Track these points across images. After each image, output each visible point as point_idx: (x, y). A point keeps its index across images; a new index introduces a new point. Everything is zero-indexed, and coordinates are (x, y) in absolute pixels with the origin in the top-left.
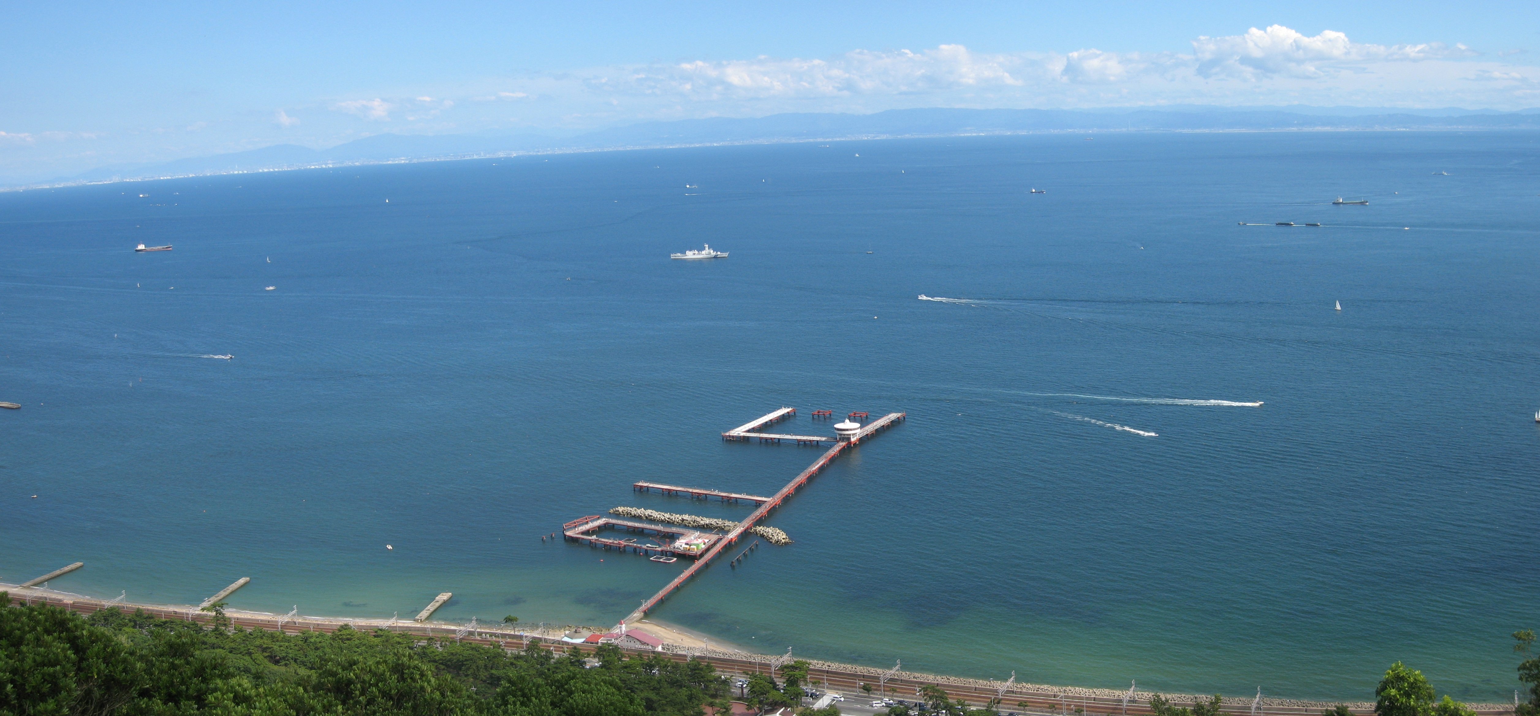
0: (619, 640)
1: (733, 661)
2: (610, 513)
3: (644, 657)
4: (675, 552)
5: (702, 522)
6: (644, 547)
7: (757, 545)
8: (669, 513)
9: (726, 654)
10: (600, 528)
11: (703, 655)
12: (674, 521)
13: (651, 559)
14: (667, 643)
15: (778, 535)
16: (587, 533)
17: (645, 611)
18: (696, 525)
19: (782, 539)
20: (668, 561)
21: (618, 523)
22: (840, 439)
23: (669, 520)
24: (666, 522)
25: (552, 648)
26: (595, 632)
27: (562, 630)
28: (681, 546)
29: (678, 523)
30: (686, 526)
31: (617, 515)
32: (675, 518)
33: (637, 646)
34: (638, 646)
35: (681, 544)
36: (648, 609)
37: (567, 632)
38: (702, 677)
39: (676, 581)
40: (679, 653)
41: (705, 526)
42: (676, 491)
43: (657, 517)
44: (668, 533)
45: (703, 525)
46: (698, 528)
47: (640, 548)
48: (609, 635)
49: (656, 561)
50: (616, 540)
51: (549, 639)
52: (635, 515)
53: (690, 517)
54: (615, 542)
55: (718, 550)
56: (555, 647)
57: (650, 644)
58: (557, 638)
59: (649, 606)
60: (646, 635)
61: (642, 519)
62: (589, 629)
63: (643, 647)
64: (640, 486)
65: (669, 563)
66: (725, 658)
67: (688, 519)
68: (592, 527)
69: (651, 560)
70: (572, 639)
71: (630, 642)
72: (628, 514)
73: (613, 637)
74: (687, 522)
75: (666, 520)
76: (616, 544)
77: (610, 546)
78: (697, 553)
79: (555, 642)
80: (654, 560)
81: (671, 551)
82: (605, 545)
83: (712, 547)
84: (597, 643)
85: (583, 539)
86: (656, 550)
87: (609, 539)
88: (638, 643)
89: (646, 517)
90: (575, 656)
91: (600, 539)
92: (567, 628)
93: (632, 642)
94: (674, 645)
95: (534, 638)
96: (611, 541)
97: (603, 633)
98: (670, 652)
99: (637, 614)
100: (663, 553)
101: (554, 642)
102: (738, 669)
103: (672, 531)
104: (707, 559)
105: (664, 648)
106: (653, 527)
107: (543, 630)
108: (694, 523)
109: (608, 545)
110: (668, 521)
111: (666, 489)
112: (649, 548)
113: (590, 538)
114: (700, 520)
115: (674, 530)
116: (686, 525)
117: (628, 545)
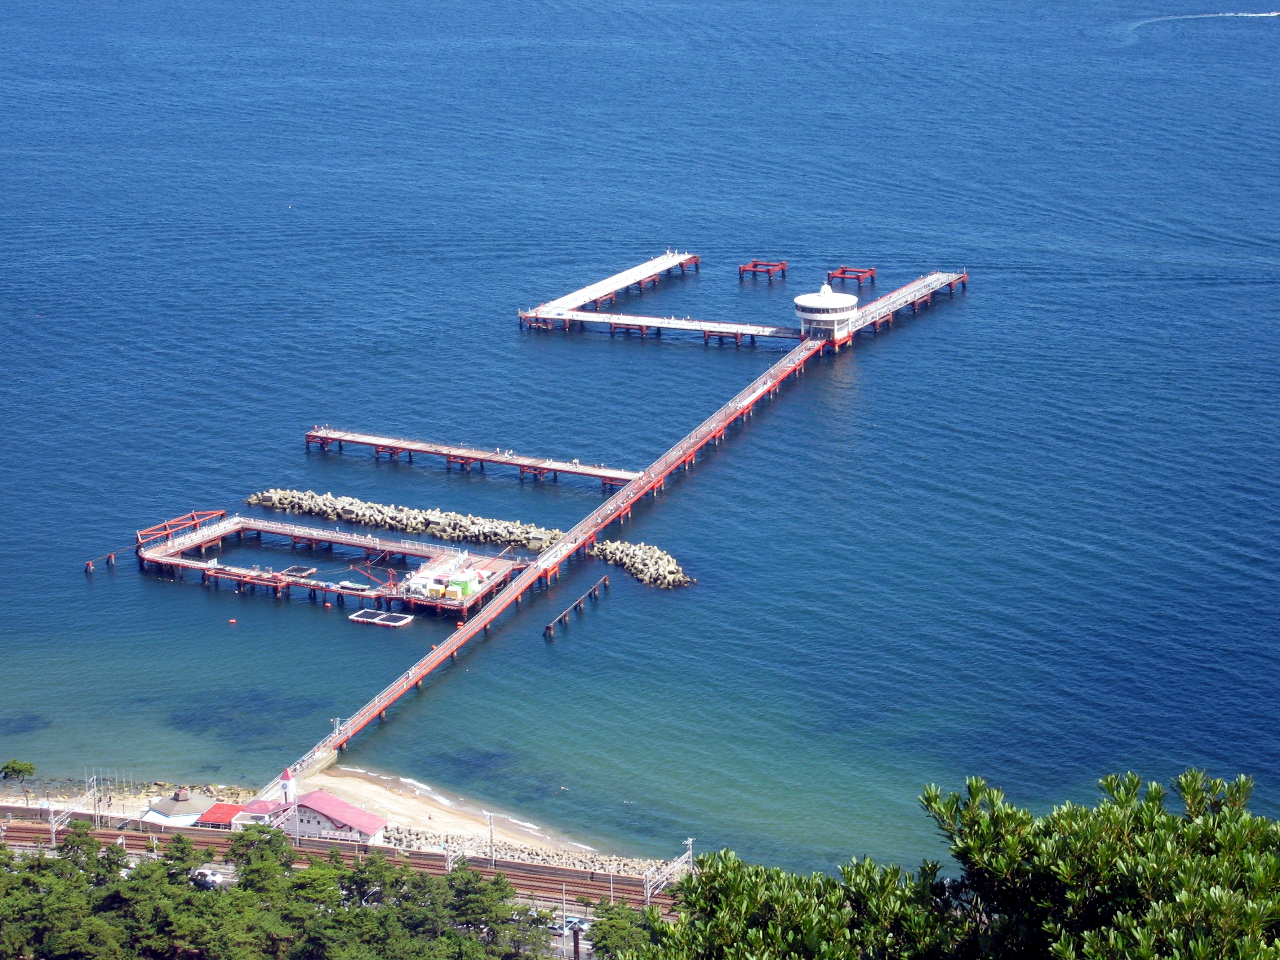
0: (282, 818)
1: (555, 871)
2: (250, 504)
3: (346, 862)
4: (409, 602)
5: (474, 529)
6: (334, 587)
7: (606, 587)
8: (393, 506)
9: (538, 855)
10: (227, 540)
11: (483, 856)
12: (407, 525)
13: (352, 617)
14: (396, 825)
15: (656, 563)
16: (195, 552)
17: (341, 746)
18: (459, 536)
19: (667, 574)
20: (392, 624)
21: (270, 529)
22: (808, 332)
23: (393, 522)
24: (387, 526)
25: (120, 841)
26: (221, 798)
27: (142, 795)
28: (425, 587)
29: (414, 529)
30: (435, 539)
31: (268, 510)
32: (408, 519)
33: (324, 833)
34: (328, 832)
35: (424, 582)
36: (347, 741)
37: (156, 800)
38: (485, 911)
39: (415, 673)
40: (426, 849)
41: (482, 538)
42: (410, 451)
43: (364, 515)
44: (392, 553)
45: (477, 537)
46: (463, 544)
47: (326, 590)
48: (255, 807)
49: (363, 622)
50: (268, 572)
51: (112, 818)
52: (311, 509)
53: (443, 515)
54: (266, 575)
55: (513, 597)
56: (127, 837)
57: (357, 828)
58: (132, 814)
59: (350, 734)
60: (345, 805)
61: (327, 519)
62: (209, 790)
63: (340, 835)
64: (322, 438)
65: (394, 627)
66: (535, 863)
67: (441, 521)
68: (206, 539)
69: (353, 621)
70: (167, 815)
71: (309, 822)
72: (293, 507)
73: (266, 810)
74: (438, 527)
75: (385, 522)
76: (268, 580)
77: (253, 586)
78: (462, 604)
79: (126, 824)
80: (360, 619)
81: (401, 599)
82: (240, 583)
83: (498, 592)
84: (229, 826)
85: (185, 568)
86: (363, 597)
87: (249, 567)
88: (328, 824)
89: (338, 515)
90: (178, 859)
91: (227, 569)
92: (154, 788)
93: (314, 822)
94: (414, 829)
95: (75, 816)
96: (254, 573)
97: (240, 800)
98: (404, 847)
99: (324, 753)
100: (382, 603)
101: (124, 825)
102: (568, 892)
103: (400, 550)
104: (488, 620)
105: (389, 838)
106: (355, 539)
107: (98, 795)
108: (454, 529)
109: (246, 583)
110: (390, 525)
111: (384, 447)
112: (345, 591)
113: (202, 565)
114: (470, 523)
115: (406, 546)
116: (434, 536)
117: (296, 584)
